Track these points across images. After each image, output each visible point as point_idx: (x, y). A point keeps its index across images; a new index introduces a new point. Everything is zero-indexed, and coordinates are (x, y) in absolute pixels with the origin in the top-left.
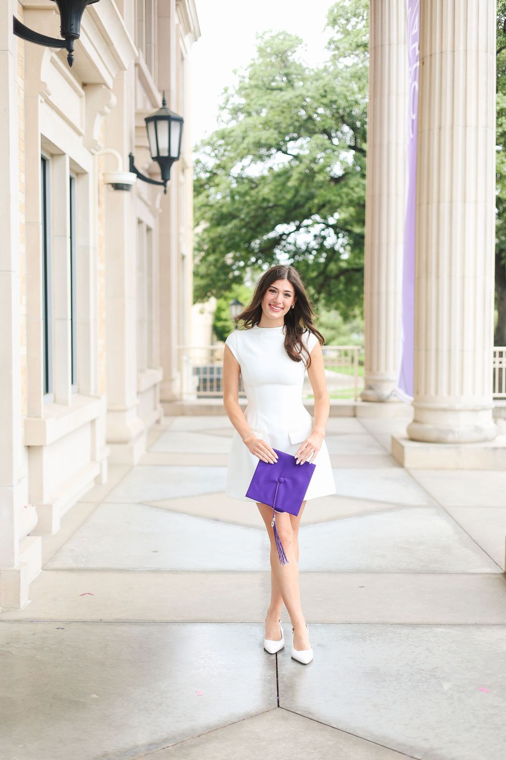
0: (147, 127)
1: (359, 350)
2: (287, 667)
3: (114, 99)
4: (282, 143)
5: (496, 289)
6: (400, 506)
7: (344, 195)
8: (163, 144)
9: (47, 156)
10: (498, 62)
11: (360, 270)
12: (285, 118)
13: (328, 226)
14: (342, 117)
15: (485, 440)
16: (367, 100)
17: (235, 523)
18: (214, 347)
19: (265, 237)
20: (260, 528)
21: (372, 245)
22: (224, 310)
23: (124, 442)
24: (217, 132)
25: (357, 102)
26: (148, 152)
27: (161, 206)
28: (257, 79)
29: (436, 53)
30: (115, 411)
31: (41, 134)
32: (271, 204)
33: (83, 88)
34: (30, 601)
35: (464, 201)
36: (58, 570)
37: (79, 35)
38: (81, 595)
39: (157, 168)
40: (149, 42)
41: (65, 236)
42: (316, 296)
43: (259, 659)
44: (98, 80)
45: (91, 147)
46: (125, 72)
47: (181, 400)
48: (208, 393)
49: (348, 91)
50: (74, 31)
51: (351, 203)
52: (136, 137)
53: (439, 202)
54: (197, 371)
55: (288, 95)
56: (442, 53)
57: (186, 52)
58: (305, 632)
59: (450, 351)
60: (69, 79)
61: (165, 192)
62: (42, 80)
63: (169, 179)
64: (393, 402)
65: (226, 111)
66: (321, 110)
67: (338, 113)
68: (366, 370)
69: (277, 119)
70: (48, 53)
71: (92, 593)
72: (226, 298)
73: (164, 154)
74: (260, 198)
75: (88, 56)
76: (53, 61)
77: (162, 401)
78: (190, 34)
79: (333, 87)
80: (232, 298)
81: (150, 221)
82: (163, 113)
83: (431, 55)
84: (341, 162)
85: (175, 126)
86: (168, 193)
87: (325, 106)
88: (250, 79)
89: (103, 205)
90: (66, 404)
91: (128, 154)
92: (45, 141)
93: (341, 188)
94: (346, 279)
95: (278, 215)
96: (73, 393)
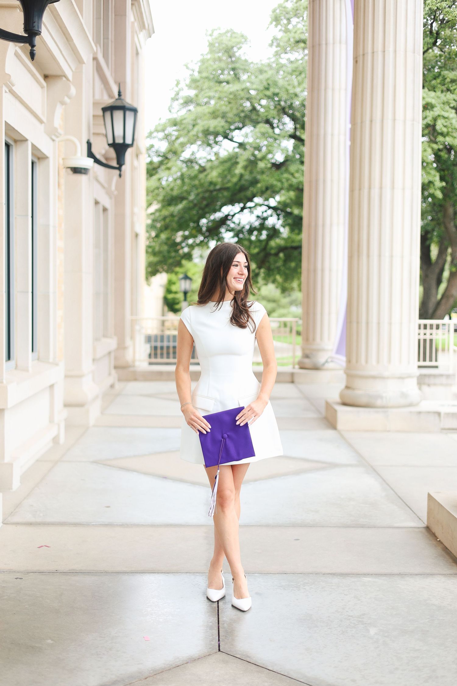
0: (104, 116)
1: (297, 322)
2: (227, 613)
3: (73, 91)
4: (228, 131)
5: (421, 268)
6: (333, 465)
7: (284, 180)
8: (119, 132)
9: (11, 142)
10: (425, 61)
11: (298, 248)
12: (231, 108)
13: (270, 207)
14: (283, 109)
15: (410, 405)
16: (306, 93)
17: (182, 481)
18: (164, 318)
19: (212, 217)
20: (204, 485)
21: (309, 226)
22: (174, 283)
23: (80, 405)
24: (169, 120)
25: (296, 95)
26: (104, 139)
27: (117, 188)
29: (368, 53)
30: (73, 376)
31: (5, 121)
32: (218, 187)
33: (44, 80)
35: (393, 188)
36: (17, 524)
37: (41, 32)
38: (39, 547)
39: (112, 153)
40: (106, 38)
41: (27, 215)
42: (257, 271)
43: (202, 606)
44: (59, 73)
45: (52, 134)
46: (84, 65)
47: (134, 366)
48: (159, 360)
49: (289, 85)
50: (36, 28)
51: (291, 187)
52: (94, 124)
53: (370, 188)
54: (149, 339)
55: (234, 87)
56: (373, 53)
57: (141, 48)
58: (244, 582)
59: (379, 323)
60: (32, 71)
61: (120, 176)
62: (7, 72)
63: (124, 164)
64: (327, 370)
65: (177, 101)
66: (264, 102)
67: (279, 104)
68: (303, 339)
69: (224, 109)
70: (12, 47)
71: (49, 546)
72: (176, 273)
73: (119, 141)
74: (208, 181)
75: (49, 50)
76: (16, 55)
77: (116, 367)
78: (144, 31)
79: (275, 81)
80: (182, 273)
81: (106, 201)
82: (119, 104)
83: (364, 55)
84: (282, 150)
85: (130, 116)
86: (122, 177)
87: (268, 97)
88: (200, 72)
89: (63, 187)
90: (26, 370)
91: (86, 141)
92: (9, 128)
93: (282, 174)
94: (285, 255)
95: (224, 197)
96: (33, 360)
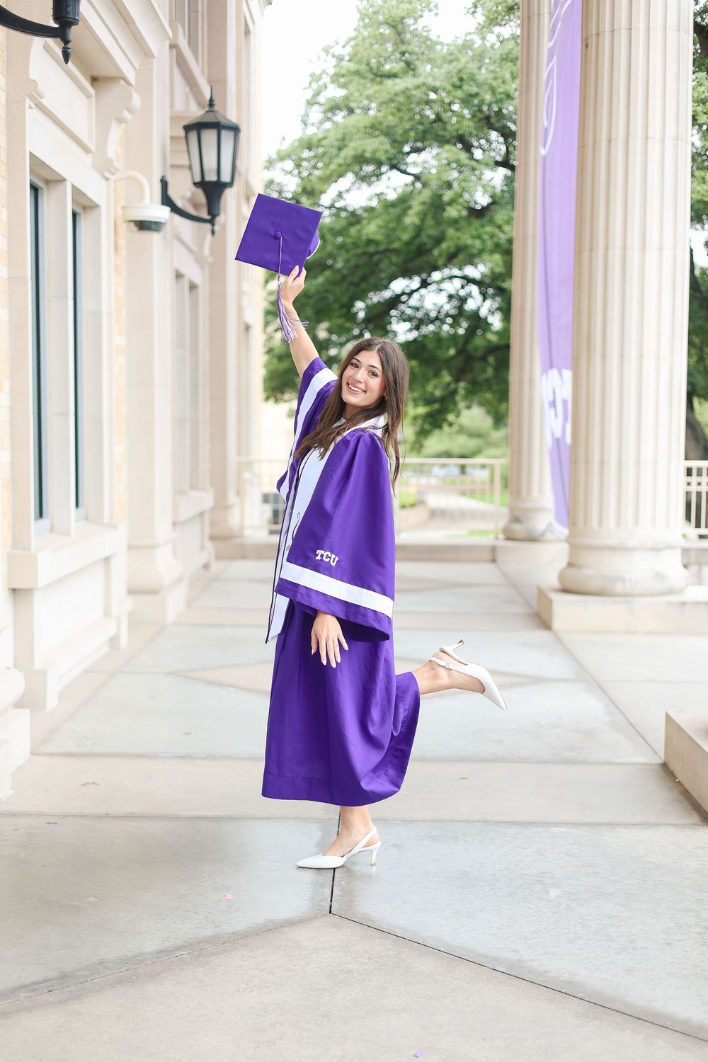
0: (186, 138)
3: (136, 100)
4: (397, 157)
6: (537, 680)
7: (486, 237)
8: (210, 163)
9: (39, 183)
12: (401, 119)
13: (469, 281)
14: (488, 118)
15: (670, 592)
19: (374, 299)
21: (522, 310)
23: (153, 592)
24: (300, 139)
25: (509, 96)
26: (187, 173)
27: (211, 253)
28: (360, 62)
29: (604, 32)
30: (140, 547)
31: (30, 152)
32: (381, 248)
33: (92, 85)
34: (13, 791)
36: (52, 754)
37: (77, 20)
38: (83, 785)
39: (201, 197)
41: (66, 297)
42: (453, 386)
44: (114, 73)
45: (105, 169)
46: (154, 60)
47: (242, 536)
49: (496, 79)
50: (71, 15)
52: (172, 151)
56: (613, 31)
59: (620, 463)
60: (72, 72)
61: (213, 232)
62: (32, 77)
63: (218, 215)
64: (550, 541)
65: (316, 108)
66: (456, 108)
67: (480, 111)
68: (512, 495)
69: (392, 120)
71: (97, 782)
73: (211, 177)
74: (364, 238)
76: (47, 49)
77: (212, 538)
79: (472, 74)
81: (194, 273)
82: (210, 119)
83: (598, 34)
84: (485, 186)
85: (227, 137)
86: (217, 233)
87: (462, 101)
88: (350, 61)
89: (123, 252)
90: (67, 533)
91: (160, 178)
92: (35, 162)
93: (483, 226)
94: (497, 360)
95: (391, 264)
96: (77, 521)
